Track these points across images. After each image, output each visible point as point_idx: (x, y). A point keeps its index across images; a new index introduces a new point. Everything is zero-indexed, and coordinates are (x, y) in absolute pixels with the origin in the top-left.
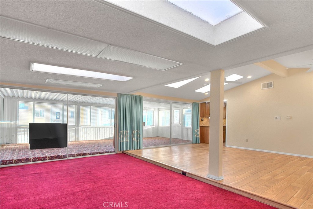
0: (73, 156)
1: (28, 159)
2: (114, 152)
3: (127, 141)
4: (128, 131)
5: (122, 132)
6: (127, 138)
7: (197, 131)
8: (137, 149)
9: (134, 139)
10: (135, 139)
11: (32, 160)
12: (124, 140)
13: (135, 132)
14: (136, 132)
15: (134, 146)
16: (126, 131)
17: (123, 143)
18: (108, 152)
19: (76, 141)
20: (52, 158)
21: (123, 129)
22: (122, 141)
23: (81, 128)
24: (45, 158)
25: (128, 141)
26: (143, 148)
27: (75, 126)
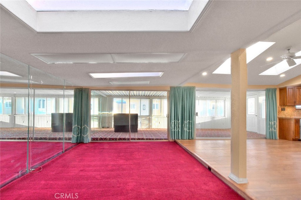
0: (134, 139)
1: (106, 138)
2: (167, 139)
3: (178, 130)
4: (179, 121)
5: (173, 122)
6: (178, 128)
7: (273, 123)
8: (189, 139)
9: (185, 129)
10: (187, 129)
11: (108, 139)
12: (176, 129)
13: (186, 122)
14: (188, 122)
15: (186, 135)
16: (177, 121)
17: (174, 132)
18: (163, 139)
19: (149, 128)
20: (120, 139)
21: (175, 119)
22: (173, 130)
23: (153, 118)
24: (116, 139)
25: (180, 130)
26: (197, 138)
27: (149, 116)
